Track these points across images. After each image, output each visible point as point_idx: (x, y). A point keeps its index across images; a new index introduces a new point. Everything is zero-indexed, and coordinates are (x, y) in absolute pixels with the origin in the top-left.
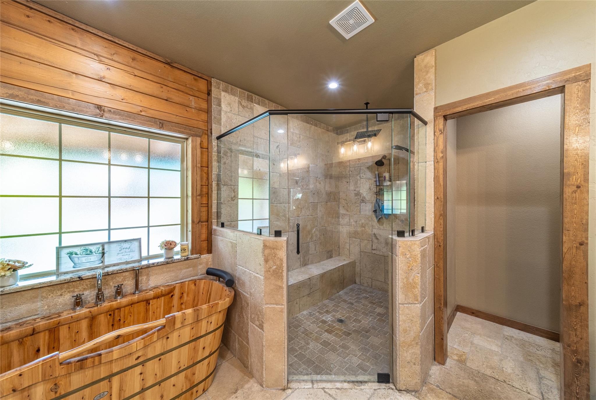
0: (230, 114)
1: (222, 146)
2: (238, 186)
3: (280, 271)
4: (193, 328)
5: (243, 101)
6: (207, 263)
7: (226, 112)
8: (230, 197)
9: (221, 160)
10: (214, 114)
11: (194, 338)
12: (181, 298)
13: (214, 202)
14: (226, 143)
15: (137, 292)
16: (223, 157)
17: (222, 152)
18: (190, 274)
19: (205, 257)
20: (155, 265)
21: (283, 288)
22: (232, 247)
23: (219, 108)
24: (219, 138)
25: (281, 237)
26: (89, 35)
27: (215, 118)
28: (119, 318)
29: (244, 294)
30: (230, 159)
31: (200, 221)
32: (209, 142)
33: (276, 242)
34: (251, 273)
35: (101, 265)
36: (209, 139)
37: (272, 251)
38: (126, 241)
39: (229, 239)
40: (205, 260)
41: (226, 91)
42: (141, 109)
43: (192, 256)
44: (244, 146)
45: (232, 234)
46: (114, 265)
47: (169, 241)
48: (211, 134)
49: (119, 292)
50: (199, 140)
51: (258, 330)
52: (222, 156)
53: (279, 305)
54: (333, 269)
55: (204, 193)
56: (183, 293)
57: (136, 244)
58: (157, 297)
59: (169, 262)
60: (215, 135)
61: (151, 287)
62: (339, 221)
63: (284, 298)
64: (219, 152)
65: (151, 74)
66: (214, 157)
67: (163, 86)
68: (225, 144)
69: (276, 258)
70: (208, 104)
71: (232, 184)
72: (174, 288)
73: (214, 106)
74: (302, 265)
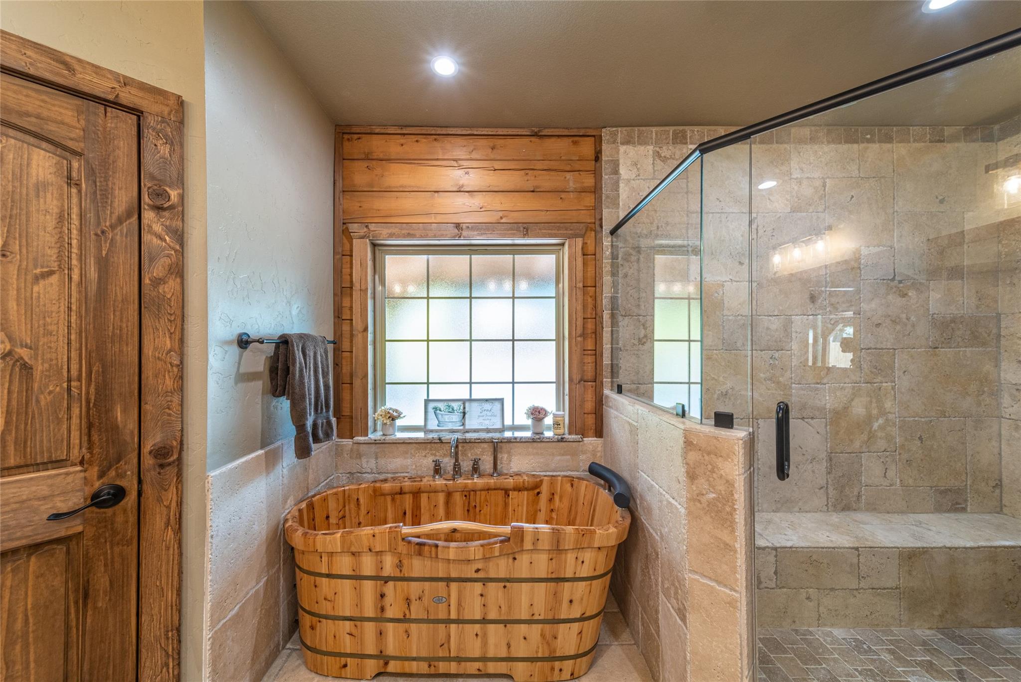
0: (637, 181)
1: (620, 245)
2: (654, 316)
3: (728, 509)
4: (551, 559)
5: (664, 148)
6: (594, 453)
7: (629, 181)
8: (636, 337)
9: (618, 271)
10: (606, 191)
11: (554, 576)
12: (551, 500)
13: (607, 347)
14: (629, 238)
15: (495, 475)
16: (622, 265)
17: (620, 256)
18: (567, 466)
19: (591, 441)
20: (518, 440)
21: (735, 551)
22: (631, 431)
23: (615, 177)
24: (613, 232)
25: (732, 428)
26: (450, 138)
27: (607, 197)
28: (474, 504)
29: (651, 531)
30: (635, 266)
31: (583, 380)
32: (598, 241)
33: (716, 438)
34: (661, 494)
35: (462, 428)
36: (598, 237)
37: (706, 457)
38: (487, 400)
39: (627, 417)
40: (591, 447)
41: (627, 142)
42: (501, 214)
43: (570, 436)
44: (668, 237)
45: (632, 408)
46: (475, 431)
47: (537, 408)
48: (601, 227)
49: (476, 469)
50: (579, 241)
51: (676, 619)
52: (621, 263)
53: (725, 586)
54: (966, 548)
55: (589, 331)
56: (553, 494)
57: (498, 405)
58: (518, 489)
59: (537, 440)
60: (607, 227)
61: (514, 472)
62: (999, 404)
63: (738, 576)
64: (614, 257)
65: (513, 160)
66: (607, 268)
67: (527, 171)
68: (626, 240)
69: (715, 475)
70: (595, 177)
71: (641, 312)
72: (541, 481)
73: (607, 177)
74: (834, 506)
